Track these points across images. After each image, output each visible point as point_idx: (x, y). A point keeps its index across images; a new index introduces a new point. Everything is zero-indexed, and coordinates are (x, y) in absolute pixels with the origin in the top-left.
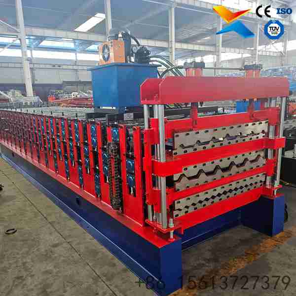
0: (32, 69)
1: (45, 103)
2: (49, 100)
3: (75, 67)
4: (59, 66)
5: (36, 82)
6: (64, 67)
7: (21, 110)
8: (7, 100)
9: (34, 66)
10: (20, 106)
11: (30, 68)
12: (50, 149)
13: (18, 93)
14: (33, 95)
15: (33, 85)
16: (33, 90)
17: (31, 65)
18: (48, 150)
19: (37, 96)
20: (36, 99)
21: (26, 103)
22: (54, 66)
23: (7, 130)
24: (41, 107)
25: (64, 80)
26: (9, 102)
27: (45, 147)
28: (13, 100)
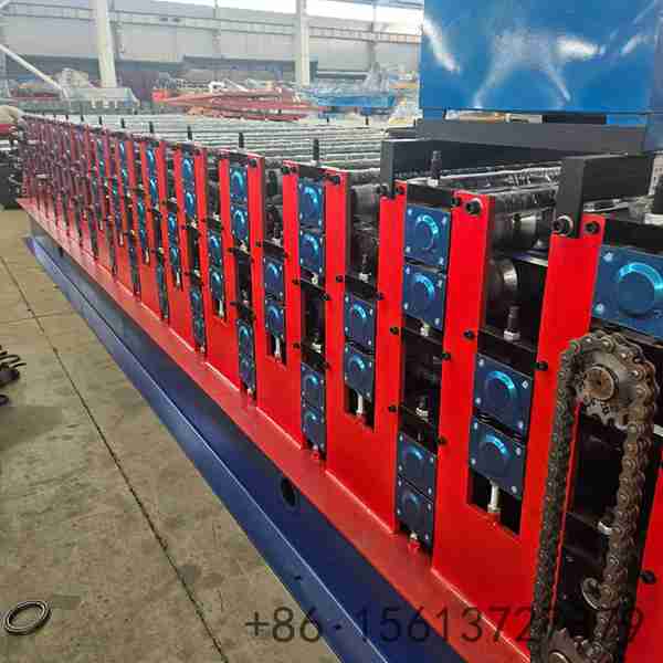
0: (114, 25)
1: (146, 104)
2: (155, 99)
3: (212, 24)
4: (176, 20)
5: (122, 57)
6: (188, 22)
7: (82, 119)
8: (54, 95)
9: (118, 17)
10: (82, 108)
11: (111, 22)
12: (178, 263)
13: (81, 78)
14: (115, 84)
15: (118, 63)
16: (117, 74)
17: (113, 14)
18: (169, 264)
19: (124, 85)
20: (124, 94)
21: (99, 104)
22: (165, 20)
23: (43, 176)
24: (136, 113)
25: (187, 55)
26: (58, 100)
27: (158, 253)
28: (69, 93)
